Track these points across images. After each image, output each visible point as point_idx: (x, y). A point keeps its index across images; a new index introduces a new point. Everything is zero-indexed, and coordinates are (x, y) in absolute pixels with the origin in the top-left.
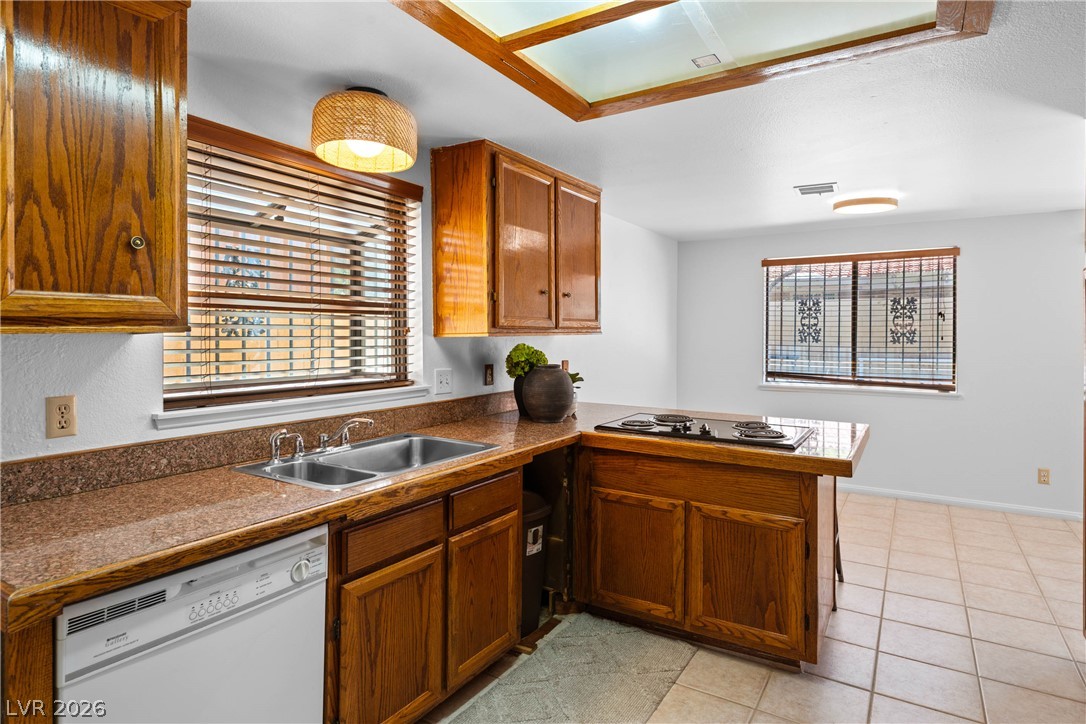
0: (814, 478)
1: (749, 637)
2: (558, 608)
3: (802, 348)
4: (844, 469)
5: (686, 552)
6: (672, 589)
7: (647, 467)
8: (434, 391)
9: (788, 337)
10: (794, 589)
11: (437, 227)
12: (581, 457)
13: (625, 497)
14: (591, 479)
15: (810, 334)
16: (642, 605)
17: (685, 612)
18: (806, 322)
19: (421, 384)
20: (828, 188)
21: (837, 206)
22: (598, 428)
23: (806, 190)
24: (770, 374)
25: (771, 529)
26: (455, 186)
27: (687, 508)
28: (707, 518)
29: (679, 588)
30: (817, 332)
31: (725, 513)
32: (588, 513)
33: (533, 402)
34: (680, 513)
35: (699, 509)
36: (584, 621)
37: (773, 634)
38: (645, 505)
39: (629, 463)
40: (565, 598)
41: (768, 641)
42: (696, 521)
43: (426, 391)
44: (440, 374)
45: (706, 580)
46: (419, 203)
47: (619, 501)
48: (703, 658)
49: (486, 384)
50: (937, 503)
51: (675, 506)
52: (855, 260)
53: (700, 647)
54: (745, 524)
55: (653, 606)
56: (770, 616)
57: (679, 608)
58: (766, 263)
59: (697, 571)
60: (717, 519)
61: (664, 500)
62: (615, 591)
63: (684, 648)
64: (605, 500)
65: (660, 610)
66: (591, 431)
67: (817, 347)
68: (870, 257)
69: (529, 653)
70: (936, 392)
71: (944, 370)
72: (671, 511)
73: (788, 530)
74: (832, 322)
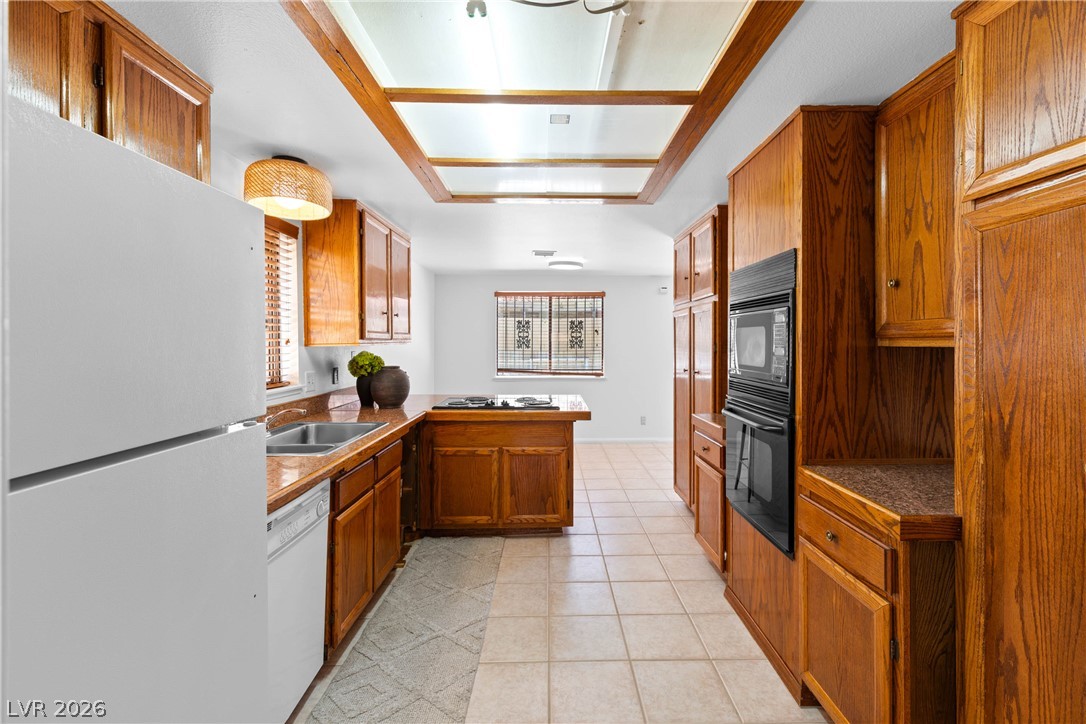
0: (571, 423)
1: (538, 521)
2: (407, 538)
3: (519, 352)
4: (586, 416)
5: (500, 479)
6: (491, 504)
7: (474, 430)
8: (306, 389)
9: (511, 346)
10: (562, 487)
11: (307, 261)
12: (425, 429)
13: (459, 451)
14: (432, 442)
15: (524, 342)
16: (470, 519)
17: (500, 516)
18: (521, 334)
19: (296, 384)
20: (551, 254)
21: (551, 264)
22: (434, 408)
23: (538, 253)
24: (499, 370)
25: (549, 455)
26: (327, 230)
27: (501, 452)
28: (512, 455)
29: (495, 503)
30: (528, 341)
31: (523, 451)
32: (431, 466)
33: (383, 393)
34: (495, 455)
35: (508, 451)
36: (427, 541)
37: (550, 516)
38: (473, 454)
39: (460, 429)
40: (414, 529)
41: (548, 521)
42: (506, 458)
43: (301, 389)
44: (309, 376)
45: (512, 493)
46: (294, 240)
47: (455, 455)
48: (511, 543)
49: (334, 383)
50: (595, 443)
51: (493, 452)
52: (550, 296)
53: (507, 537)
54: (535, 455)
55: (478, 518)
56: (549, 505)
57: (495, 516)
58: (497, 294)
59: (507, 489)
60: (518, 455)
61: (485, 449)
62: (451, 515)
63: (499, 540)
64: (445, 456)
65: (483, 519)
66: (430, 410)
67: (528, 351)
68: (559, 295)
69: (402, 566)
70: (594, 377)
71: (597, 364)
72: (490, 456)
73: (559, 455)
74: (537, 334)
